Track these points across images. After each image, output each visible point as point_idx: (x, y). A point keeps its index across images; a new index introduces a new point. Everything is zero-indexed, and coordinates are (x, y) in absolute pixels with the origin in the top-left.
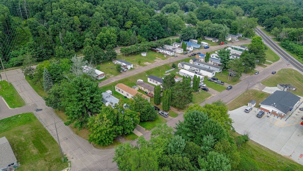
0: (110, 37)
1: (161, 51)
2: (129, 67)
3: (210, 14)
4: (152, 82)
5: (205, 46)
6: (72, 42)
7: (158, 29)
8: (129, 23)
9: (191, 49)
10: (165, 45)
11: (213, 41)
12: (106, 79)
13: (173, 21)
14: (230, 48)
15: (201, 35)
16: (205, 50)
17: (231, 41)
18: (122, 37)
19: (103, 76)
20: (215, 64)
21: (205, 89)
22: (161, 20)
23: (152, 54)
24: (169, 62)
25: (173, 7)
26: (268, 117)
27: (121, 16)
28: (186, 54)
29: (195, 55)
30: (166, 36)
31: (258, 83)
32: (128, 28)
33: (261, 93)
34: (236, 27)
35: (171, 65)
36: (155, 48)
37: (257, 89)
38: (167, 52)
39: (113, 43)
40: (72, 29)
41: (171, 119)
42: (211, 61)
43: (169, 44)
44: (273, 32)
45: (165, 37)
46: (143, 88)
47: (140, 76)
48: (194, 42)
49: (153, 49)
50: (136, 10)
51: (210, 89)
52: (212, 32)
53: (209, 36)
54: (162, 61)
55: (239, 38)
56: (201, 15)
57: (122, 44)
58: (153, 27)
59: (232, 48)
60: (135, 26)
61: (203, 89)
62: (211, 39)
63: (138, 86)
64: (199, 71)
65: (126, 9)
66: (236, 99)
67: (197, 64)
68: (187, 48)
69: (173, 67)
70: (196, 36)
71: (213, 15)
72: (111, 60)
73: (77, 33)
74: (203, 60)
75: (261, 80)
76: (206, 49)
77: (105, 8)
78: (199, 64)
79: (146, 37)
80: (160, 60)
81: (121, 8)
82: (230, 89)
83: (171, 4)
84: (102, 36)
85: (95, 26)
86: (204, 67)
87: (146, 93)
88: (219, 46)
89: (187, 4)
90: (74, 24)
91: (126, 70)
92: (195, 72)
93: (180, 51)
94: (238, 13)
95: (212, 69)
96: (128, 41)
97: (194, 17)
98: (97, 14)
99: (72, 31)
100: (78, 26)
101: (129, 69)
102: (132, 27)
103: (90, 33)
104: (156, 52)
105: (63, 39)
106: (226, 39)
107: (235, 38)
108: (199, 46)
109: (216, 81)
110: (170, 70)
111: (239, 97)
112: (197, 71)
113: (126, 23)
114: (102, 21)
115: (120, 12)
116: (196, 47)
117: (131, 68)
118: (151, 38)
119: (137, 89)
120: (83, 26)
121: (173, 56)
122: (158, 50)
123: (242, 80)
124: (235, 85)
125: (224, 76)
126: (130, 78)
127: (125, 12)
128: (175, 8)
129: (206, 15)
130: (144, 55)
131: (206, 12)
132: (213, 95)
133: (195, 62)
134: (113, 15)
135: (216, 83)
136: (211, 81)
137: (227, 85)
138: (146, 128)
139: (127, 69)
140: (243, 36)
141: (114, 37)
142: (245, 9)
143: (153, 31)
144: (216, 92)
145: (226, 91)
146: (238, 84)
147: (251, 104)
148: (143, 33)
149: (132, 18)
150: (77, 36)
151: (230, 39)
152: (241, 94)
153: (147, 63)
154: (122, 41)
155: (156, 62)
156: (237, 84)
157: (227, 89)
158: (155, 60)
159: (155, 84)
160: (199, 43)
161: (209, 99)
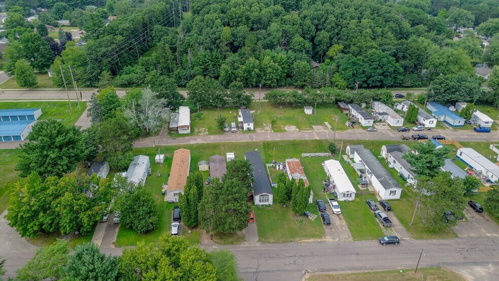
1: (353, 112)
2: (245, 126)
5: (483, 125)
6: (203, 67)
8: (334, 49)
9: (429, 123)
12: (188, 136)
16: (468, 135)
19: (185, 130)
23: (329, 113)
27: (327, 35)
28: (402, 131)
30: (409, 84)
38: (360, 117)
45: (406, 87)
54: (328, 131)
58: (372, 62)
64: (370, 175)
67: (391, 159)
68: (421, 120)
69: (330, 149)
76: (476, 134)
78: (394, 161)
80: (327, 129)
90: (219, 38)
91: (235, 129)
99: (211, 50)
100: (225, 42)
101: (245, 129)
104: (342, 112)
108: (458, 122)
109: (382, 212)
110: (317, 154)
111: (384, 272)
112: (367, 175)
113: (331, 48)
114: (274, 38)
116: (452, 122)
117: (249, 130)
119: (204, 167)
121: (365, 128)
122: (349, 110)
123: (461, 238)
124: (418, 242)
130: (308, 111)
132: (328, 239)
135: (377, 216)
136: (370, 207)
137: (396, 232)
139: (242, 128)
144: (347, 235)
146: (434, 241)
152: (399, 268)
153: (292, 128)
154: (296, 78)
155: (313, 130)
156: (429, 241)
158: (315, 126)
161: (305, 243)
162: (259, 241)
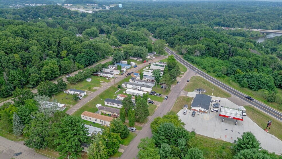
0: (53, 69)
1: (102, 75)
2: (83, 95)
3: (126, 36)
4: (109, 105)
5: (134, 65)
6: (18, 80)
7: (93, 55)
8: (64, 53)
9: (125, 70)
10: (103, 69)
11: (137, 60)
12: (67, 110)
13: (102, 47)
14: (153, 65)
15: (127, 56)
17: (150, 59)
18: (63, 67)
19: (64, 108)
20: (148, 80)
21: (151, 102)
22: (93, 47)
23: (95, 78)
24: (114, 84)
25: (93, 31)
26: (198, 114)
27: (55, 47)
29: (130, 74)
31: (182, 90)
32: (64, 57)
33: (187, 98)
34: (151, 47)
35: (117, 86)
36: (96, 72)
37: (183, 95)
38: (108, 75)
39: (57, 74)
40: (15, 67)
41: (139, 132)
42: (145, 78)
43: (106, 68)
44: (176, 48)
46: (105, 112)
47: (96, 101)
48: (124, 62)
49: (94, 74)
50: (67, 40)
51: (154, 101)
52: (135, 53)
53: (134, 56)
54: (107, 83)
55: (154, 55)
56: (119, 37)
57: (64, 73)
58: (88, 54)
59: (154, 65)
60: (71, 55)
61: (149, 102)
62: (135, 59)
63: (100, 110)
64: (140, 88)
65: (58, 40)
66: (174, 106)
67: (135, 82)
68: (122, 69)
69: (119, 88)
70: (125, 57)
71: (129, 37)
72: (62, 91)
73: (19, 69)
74: (138, 78)
75: (182, 88)
76: (136, 68)
77: (38, 41)
78: (137, 82)
79: (83, 64)
80: (105, 83)
81: (53, 39)
82: (167, 98)
83: (91, 29)
84: (47, 70)
85: (37, 61)
86: (142, 84)
87: (109, 115)
88: (144, 64)
89: (102, 27)
90: (15, 61)
91: (81, 98)
92: (137, 89)
93: (117, 72)
94: (146, 33)
95: (148, 85)
96: (69, 70)
97: (116, 41)
98: (34, 48)
99: (15, 69)
100: (20, 63)
101: (83, 96)
102: (67, 55)
103: (34, 68)
104: (98, 76)
105: (8, 78)
106: (147, 58)
107: (152, 55)
108: (130, 66)
109: (155, 94)
110: (118, 91)
111: (175, 104)
112: (138, 88)
113: (61, 53)
114: (40, 54)
115: (53, 43)
116: (128, 67)
117: (85, 95)
118: (88, 64)
119: (100, 113)
120: (24, 62)
121: (113, 78)
122: (99, 74)
123: (172, 90)
124: (169, 95)
125: (158, 88)
126: (89, 105)
127: (57, 43)
128: (95, 32)
129: (123, 38)
130: (89, 80)
131: (123, 35)
132: (158, 106)
133: (134, 81)
134: (47, 46)
135: (156, 96)
136: (152, 95)
137: (164, 96)
138: (124, 144)
139: (81, 96)
140: (156, 53)
141: (57, 68)
142: (149, 29)
143: (89, 57)
144: (159, 103)
145: (165, 101)
146: (170, 93)
147: (185, 107)
148: (81, 60)
149: (66, 48)
150: (21, 73)
151: (149, 57)
152: (175, 101)
153: (95, 88)
154: (64, 70)
155: (102, 85)
157: (165, 99)
158: (100, 84)
159: (112, 105)
160: (129, 64)
161: (157, 109)
162: (150, 116)
